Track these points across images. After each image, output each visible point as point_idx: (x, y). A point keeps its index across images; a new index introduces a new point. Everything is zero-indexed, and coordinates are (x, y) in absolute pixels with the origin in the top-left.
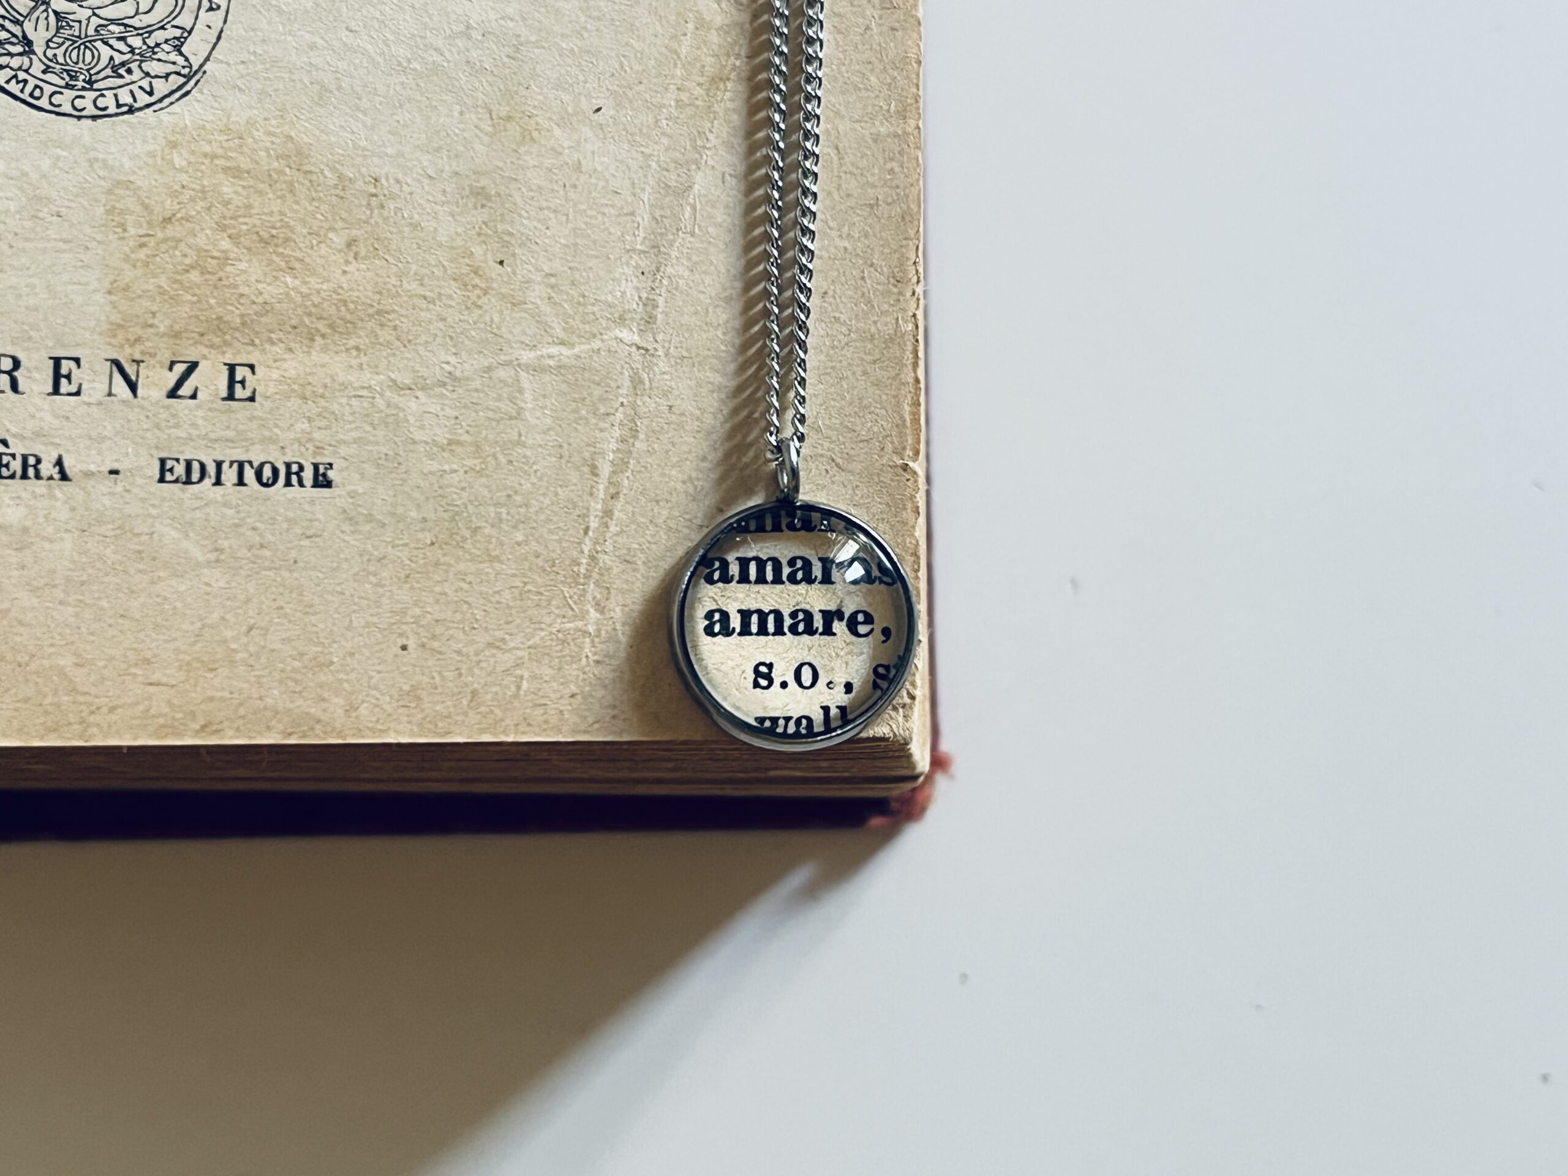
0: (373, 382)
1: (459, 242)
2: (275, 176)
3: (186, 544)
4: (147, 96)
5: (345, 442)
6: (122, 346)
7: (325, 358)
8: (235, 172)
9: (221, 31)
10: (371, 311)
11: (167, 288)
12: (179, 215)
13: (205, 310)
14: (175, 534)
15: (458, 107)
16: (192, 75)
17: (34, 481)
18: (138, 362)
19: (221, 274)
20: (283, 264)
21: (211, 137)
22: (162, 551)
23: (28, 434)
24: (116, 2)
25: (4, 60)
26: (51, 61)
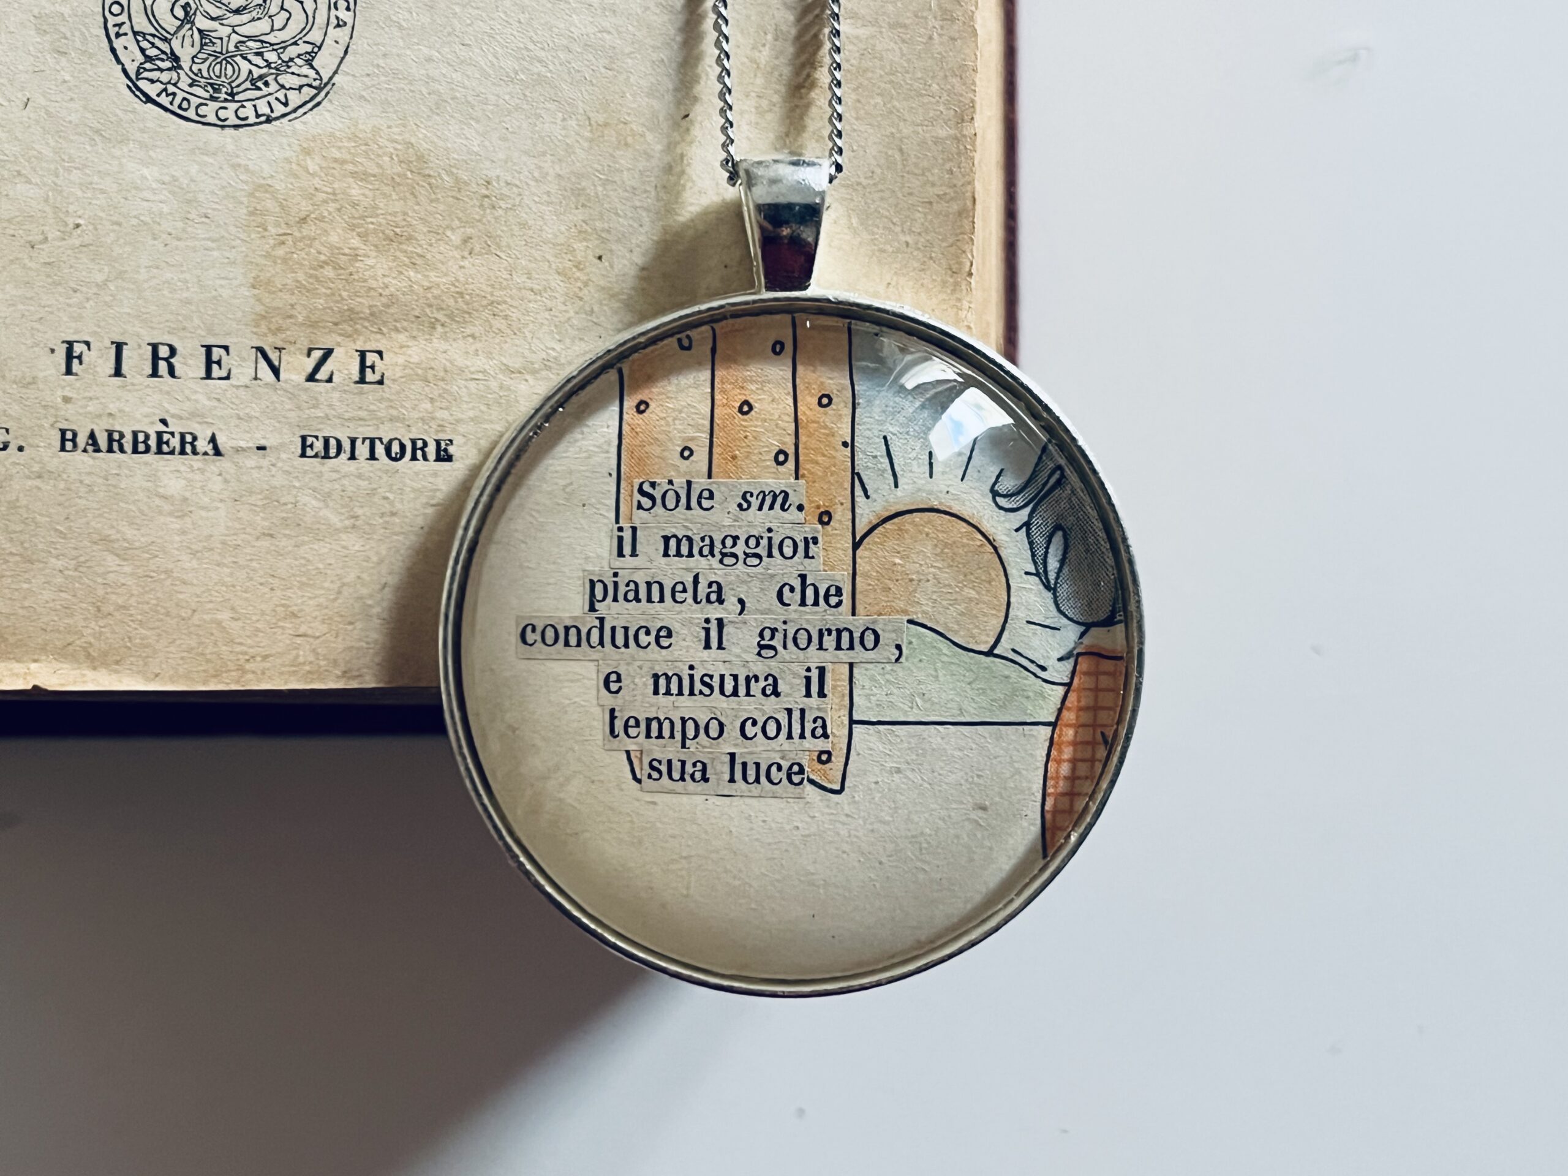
0: (487, 367)
1: (561, 239)
2: (398, 180)
3: (325, 512)
4: (282, 107)
5: (462, 420)
7: (444, 346)
8: (363, 177)
9: (348, 46)
10: (485, 302)
11: (304, 282)
12: (313, 216)
13: (337, 302)
14: (314, 502)
15: (560, 115)
16: (322, 87)
17: (191, 456)
18: (280, 349)
19: (352, 269)
20: (407, 261)
21: (340, 144)
22: (305, 519)
23: (185, 414)
24: (253, 20)
25: (154, 75)
26: (196, 75)
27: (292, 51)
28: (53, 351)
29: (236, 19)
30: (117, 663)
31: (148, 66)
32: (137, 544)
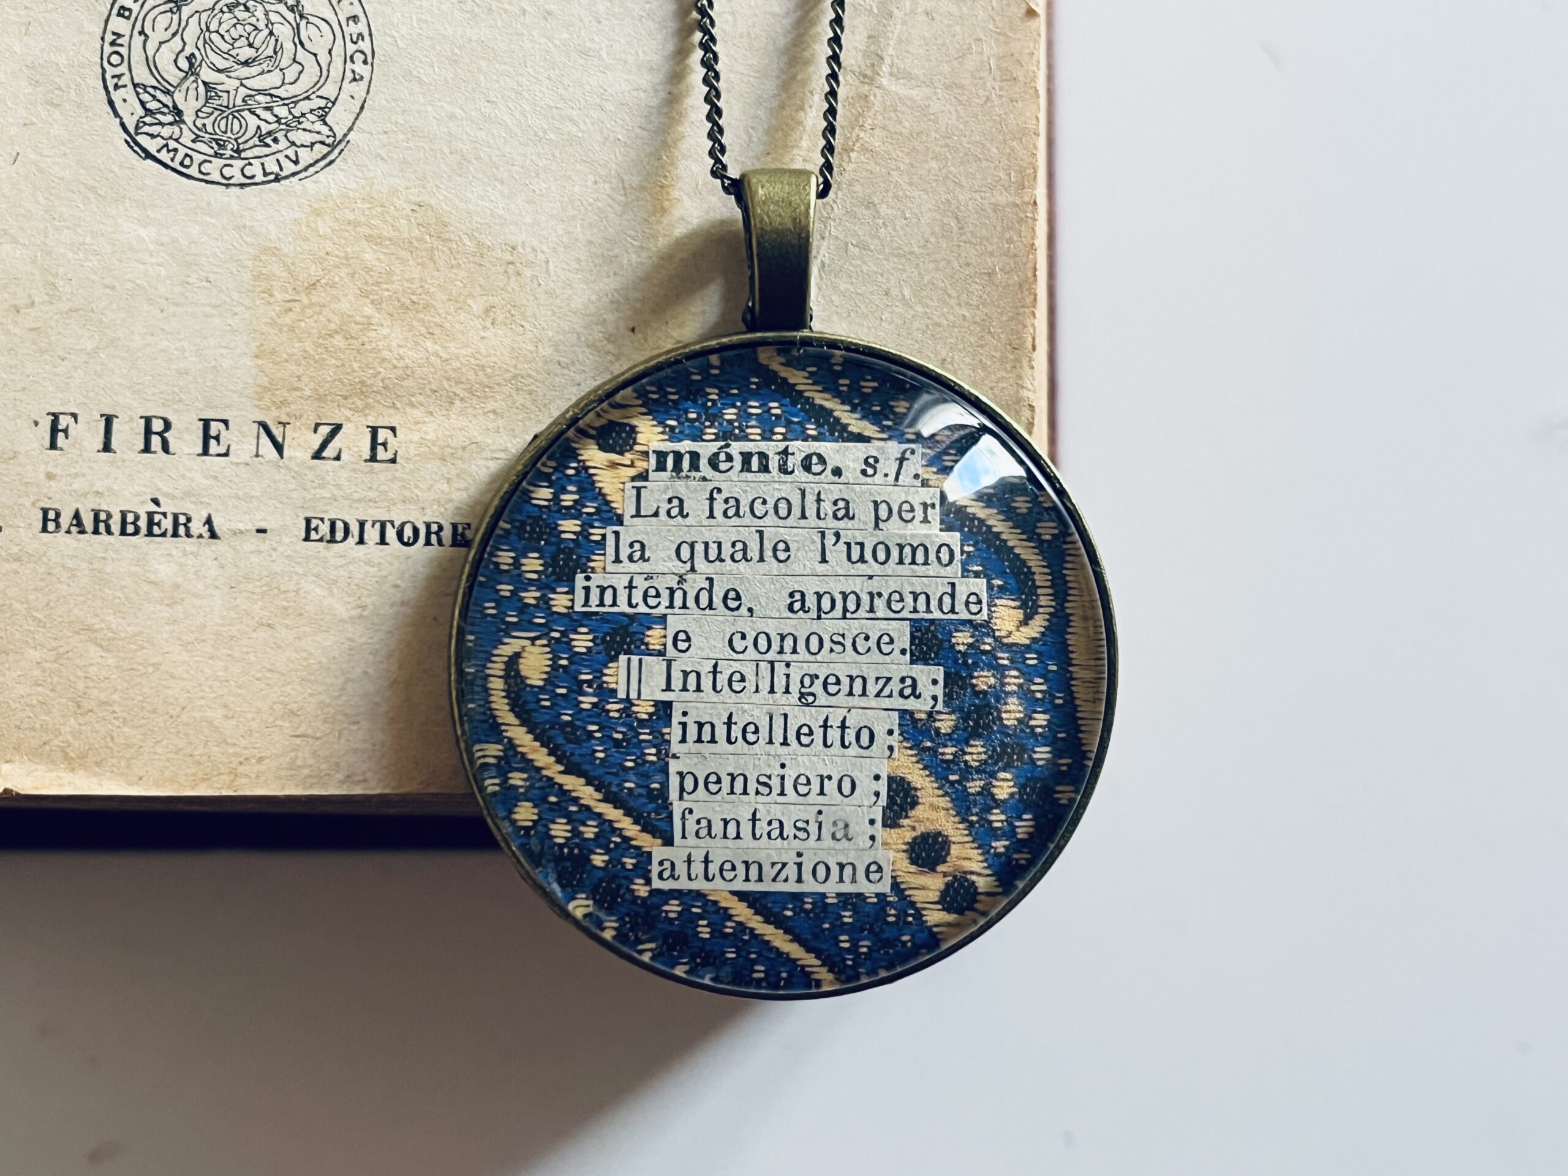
1: (592, 310)
2: (415, 244)
3: (330, 601)
4: (292, 164)
6: (269, 409)
7: (464, 421)
8: (377, 240)
9: (365, 101)
10: (508, 376)
11: (312, 352)
12: (323, 281)
13: (348, 374)
14: (317, 590)
15: (592, 177)
16: (335, 145)
17: (186, 539)
18: (284, 424)
19: (364, 339)
20: (423, 330)
21: (354, 205)
22: (307, 608)
23: (178, 493)
24: (262, 73)
25: (155, 130)
26: (199, 129)
27: (304, 106)
28: (36, 423)
29: (244, 72)
30: (98, 764)
31: (148, 120)
32: (123, 635)
